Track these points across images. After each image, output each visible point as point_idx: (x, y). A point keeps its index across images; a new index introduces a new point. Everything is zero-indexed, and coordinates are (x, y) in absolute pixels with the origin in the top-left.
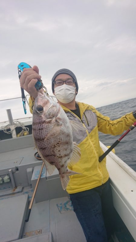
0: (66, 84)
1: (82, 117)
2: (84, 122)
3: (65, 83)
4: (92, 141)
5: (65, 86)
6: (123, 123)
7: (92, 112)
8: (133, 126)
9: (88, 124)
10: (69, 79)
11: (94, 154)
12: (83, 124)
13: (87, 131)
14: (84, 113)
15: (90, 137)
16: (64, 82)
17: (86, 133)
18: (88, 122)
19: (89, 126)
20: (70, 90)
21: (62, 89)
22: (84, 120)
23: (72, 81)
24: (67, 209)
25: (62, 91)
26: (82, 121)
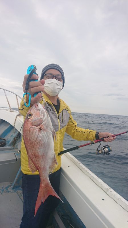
0: (56, 79)
1: (59, 113)
2: (60, 118)
3: (54, 78)
4: (60, 137)
5: (54, 81)
6: (86, 135)
7: (68, 112)
8: (94, 142)
9: (62, 121)
10: (59, 75)
11: (58, 147)
12: (59, 120)
13: (59, 127)
14: (62, 111)
15: (60, 133)
16: (54, 76)
17: (58, 128)
18: (63, 120)
19: (62, 123)
20: (59, 85)
21: (52, 83)
22: (60, 117)
23: (60, 77)
24: (9, 192)
25: (51, 84)
26: (58, 117)
